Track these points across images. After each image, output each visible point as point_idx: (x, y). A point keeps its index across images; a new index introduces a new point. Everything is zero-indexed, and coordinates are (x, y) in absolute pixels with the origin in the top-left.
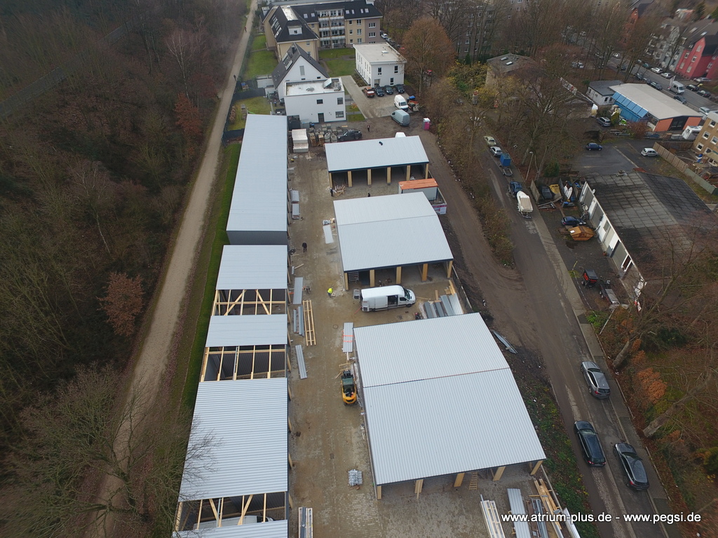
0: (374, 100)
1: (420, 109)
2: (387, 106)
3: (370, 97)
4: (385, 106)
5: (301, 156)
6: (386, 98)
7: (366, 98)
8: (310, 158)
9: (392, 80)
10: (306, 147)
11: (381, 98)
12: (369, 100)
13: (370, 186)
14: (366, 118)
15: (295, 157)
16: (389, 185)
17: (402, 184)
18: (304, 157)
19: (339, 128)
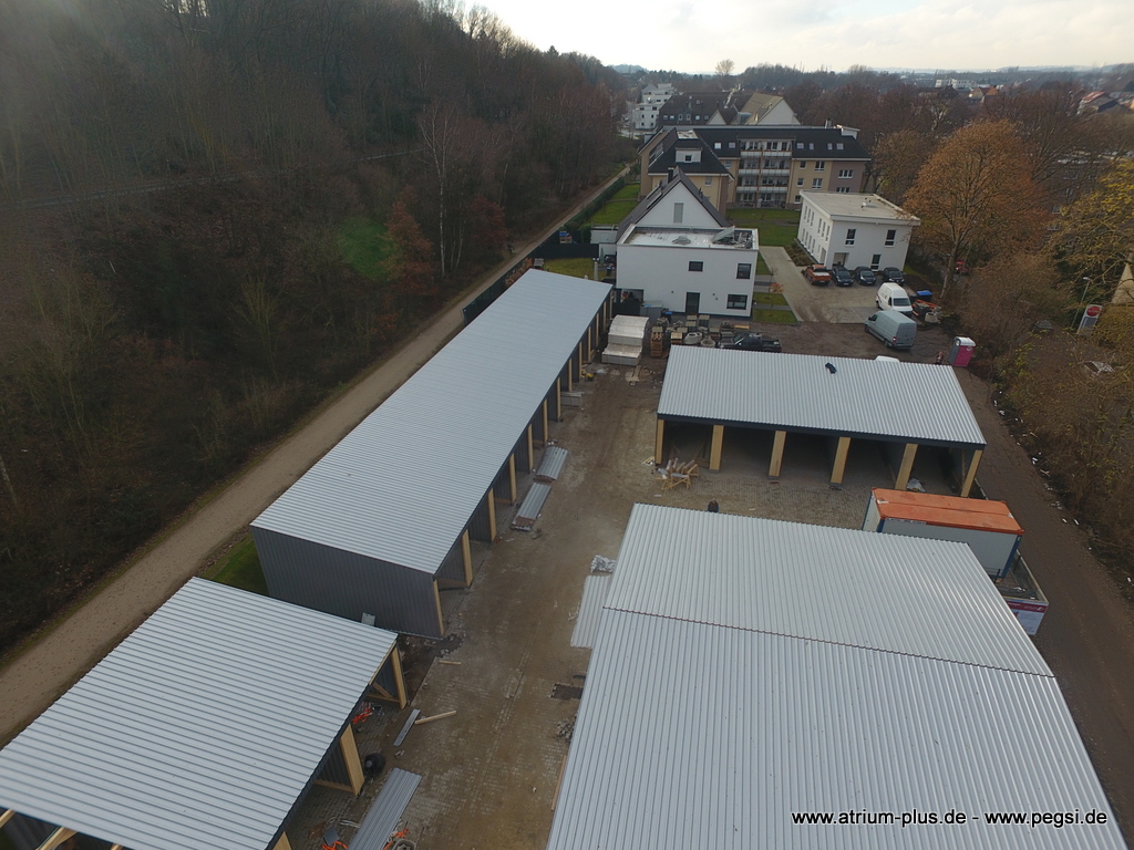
0: (827, 291)
1: (943, 320)
2: (857, 305)
3: (817, 283)
4: (851, 304)
5: (616, 373)
6: (857, 291)
7: (808, 286)
8: (636, 379)
9: (876, 259)
10: (635, 354)
11: (843, 290)
12: (813, 291)
13: (774, 480)
14: (799, 319)
15: (600, 371)
16: (835, 488)
17: (882, 500)
18: (623, 375)
19: (728, 327)
